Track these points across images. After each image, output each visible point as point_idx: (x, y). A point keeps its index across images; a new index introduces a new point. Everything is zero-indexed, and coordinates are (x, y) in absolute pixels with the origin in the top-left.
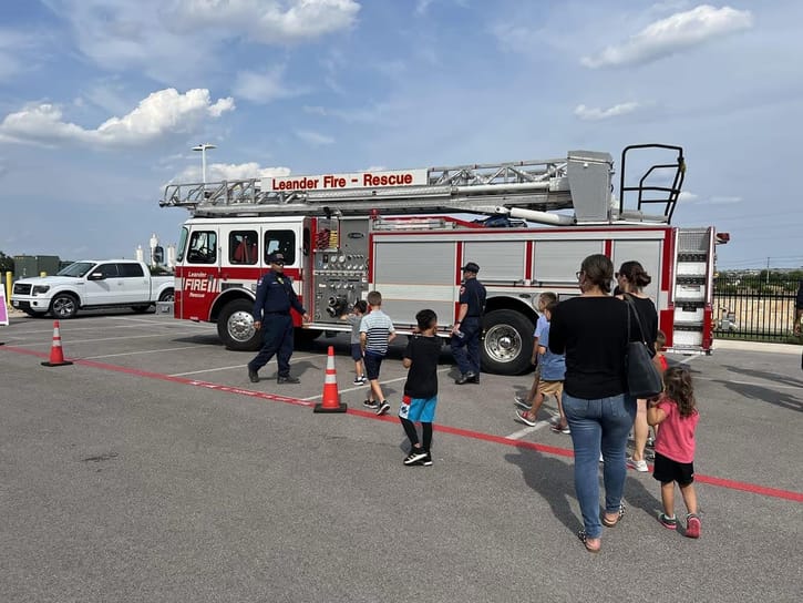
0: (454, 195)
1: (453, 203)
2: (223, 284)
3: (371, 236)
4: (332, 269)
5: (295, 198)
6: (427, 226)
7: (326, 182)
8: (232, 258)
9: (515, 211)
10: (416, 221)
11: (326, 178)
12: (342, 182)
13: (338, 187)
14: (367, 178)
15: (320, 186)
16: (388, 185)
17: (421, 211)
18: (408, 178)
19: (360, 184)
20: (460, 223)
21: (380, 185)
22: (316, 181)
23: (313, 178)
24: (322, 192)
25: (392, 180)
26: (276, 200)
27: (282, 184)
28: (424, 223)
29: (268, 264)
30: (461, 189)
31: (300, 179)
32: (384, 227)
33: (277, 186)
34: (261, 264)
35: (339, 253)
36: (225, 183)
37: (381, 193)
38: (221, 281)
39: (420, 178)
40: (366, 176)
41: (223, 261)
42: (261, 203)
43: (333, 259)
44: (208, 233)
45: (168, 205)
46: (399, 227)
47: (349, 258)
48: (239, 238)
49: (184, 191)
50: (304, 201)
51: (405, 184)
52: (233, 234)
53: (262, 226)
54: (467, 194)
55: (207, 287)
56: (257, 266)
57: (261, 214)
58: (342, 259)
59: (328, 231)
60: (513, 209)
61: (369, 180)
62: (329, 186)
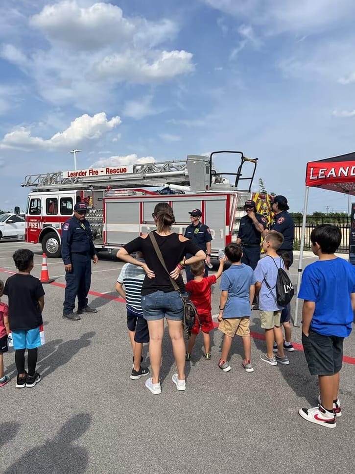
0: (144, 178)
1: (144, 182)
2: (44, 225)
3: (104, 200)
4: (91, 216)
5: (78, 181)
6: (127, 194)
7: (90, 173)
8: (48, 212)
9: (171, 186)
10: (123, 192)
11: (90, 170)
12: (97, 172)
13: (95, 175)
14: (108, 170)
15: (88, 175)
16: (116, 173)
17: (129, 186)
18: (125, 170)
19: (104, 173)
20: (147, 192)
21: (113, 174)
22: (86, 172)
23: (84, 171)
24: (88, 177)
25: (118, 171)
26: (69, 182)
27: (72, 174)
28: (126, 193)
29: (62, 214)
30: (147, 175)
31: (79, 171)
32: (109, 195)
33: (70, 175)
34: (59, 215)
35: (93, 208)
36: (49, 174)
37: (113, 178)
38: (43, 223)
39: (130, 170)
40: (107, 169)
41: (44, 213)
42: (64, 184)
43: (91, 211)
44: (37, 199)
45: (26, 186)
46: (116, 195)
47: (97, 211)
48: (51, 202)
49: (33, 178)
50: (81, 183)
51: (123, 173)
52: (48, 200)
53: (59, 195)
54: (151, 177)
55: (37, 226)
56: (57, 215)
57: (60, 190)
58: (94, 211)
59: (89, 197)
60: (171, 185)
61: (108, 171)
62: (91, 174)
